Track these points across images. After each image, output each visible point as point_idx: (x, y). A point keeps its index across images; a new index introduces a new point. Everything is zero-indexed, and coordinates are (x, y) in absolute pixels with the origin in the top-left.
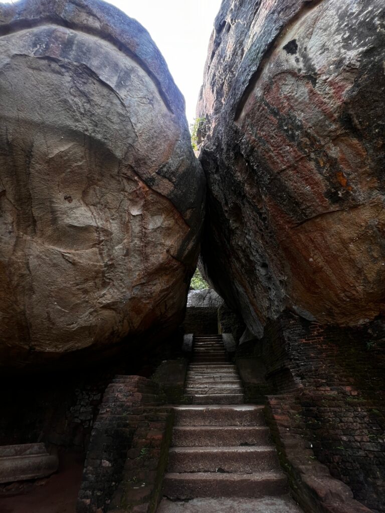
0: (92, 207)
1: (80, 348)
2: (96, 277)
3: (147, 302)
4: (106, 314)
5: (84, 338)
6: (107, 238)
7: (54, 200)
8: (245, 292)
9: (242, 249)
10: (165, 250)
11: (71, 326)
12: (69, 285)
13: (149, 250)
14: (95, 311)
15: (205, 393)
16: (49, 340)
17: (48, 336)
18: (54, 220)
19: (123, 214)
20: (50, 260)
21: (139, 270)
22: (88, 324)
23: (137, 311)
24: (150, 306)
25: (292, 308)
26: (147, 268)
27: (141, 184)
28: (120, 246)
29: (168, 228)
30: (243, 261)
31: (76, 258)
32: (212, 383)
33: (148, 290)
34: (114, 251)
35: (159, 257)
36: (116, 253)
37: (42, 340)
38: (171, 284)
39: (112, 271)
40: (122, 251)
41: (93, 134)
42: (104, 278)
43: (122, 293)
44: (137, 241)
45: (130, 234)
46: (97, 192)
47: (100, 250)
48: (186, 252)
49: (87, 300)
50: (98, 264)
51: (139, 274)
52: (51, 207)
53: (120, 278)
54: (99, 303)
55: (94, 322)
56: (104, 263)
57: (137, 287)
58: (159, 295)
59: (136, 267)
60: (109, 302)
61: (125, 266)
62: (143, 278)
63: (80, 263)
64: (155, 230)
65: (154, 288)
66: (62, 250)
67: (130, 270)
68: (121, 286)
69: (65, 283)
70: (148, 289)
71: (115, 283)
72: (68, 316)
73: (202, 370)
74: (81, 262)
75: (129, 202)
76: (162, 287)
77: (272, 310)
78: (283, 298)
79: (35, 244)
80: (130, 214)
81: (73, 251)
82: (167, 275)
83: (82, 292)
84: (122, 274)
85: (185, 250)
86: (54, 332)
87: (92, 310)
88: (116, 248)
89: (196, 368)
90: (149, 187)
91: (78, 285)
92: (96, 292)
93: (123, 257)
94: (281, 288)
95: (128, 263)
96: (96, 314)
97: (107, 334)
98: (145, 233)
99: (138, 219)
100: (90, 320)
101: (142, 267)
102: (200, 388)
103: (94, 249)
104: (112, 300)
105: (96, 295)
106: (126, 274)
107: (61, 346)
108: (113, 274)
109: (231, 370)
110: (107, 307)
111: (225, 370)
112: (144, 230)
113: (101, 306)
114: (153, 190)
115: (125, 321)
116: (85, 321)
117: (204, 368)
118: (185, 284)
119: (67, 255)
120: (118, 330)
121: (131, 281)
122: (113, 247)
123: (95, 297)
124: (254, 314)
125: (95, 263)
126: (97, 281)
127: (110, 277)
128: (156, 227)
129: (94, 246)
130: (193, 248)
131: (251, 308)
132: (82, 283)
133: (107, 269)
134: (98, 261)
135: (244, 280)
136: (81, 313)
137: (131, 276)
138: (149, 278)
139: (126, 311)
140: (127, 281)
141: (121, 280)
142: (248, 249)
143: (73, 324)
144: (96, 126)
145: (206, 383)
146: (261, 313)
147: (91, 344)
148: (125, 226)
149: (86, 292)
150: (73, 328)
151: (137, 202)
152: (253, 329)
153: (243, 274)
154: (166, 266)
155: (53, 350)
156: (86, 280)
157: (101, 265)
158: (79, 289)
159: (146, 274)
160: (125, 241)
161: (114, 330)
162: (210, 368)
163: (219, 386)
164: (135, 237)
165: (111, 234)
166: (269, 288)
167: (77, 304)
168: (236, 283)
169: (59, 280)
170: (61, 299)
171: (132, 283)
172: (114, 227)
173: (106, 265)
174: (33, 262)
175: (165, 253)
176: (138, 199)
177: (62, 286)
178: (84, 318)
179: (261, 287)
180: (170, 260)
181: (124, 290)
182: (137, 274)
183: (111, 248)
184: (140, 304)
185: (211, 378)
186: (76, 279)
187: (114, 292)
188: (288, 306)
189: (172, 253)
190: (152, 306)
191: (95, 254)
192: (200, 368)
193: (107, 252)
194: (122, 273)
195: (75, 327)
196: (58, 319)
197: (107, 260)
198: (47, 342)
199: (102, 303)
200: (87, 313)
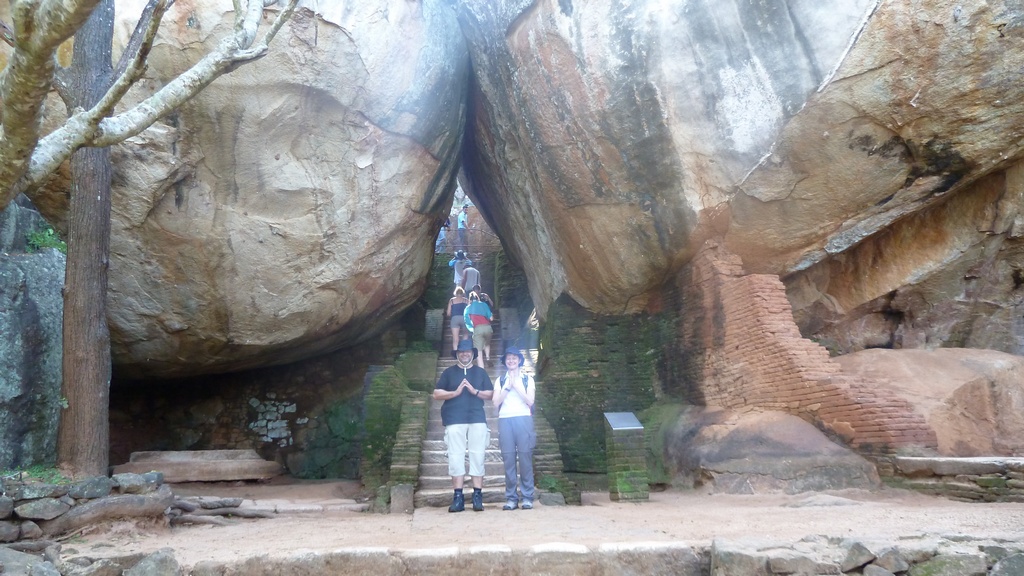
0: (305, 161)
1: (288, 340)
2: (312, 251)
3: (378, 276)
4: (324, 296)
5: (295, 326)
6: (326, 201)
7: (261, 162)
10: (403, 205)
11: (281, 312)
12: (279, 263)
13: (380, 209)
14: (311, 293)
16: (251, 330)
17: (250, 325)
18: (261, 186)
19: (348, 169)
20: (256, 234)
21: (369, 237)
22: (301, 309)
23: (365, 290)
24: (381, 281)
25: (568, 292)
26: (378, 232)
27: (371, 128)
28: (344, 209)
29: (408, 173)
31: (288, 230)
33: (380, 260)
34: (336, 217)
35: (396, 215)
36: (339, 219)
37: (243, 330)
38: (410, 246)
39: (333, 242)
40: (346, 215)
41: (314, 84)
42: (323, 252)
43: (346, 268)
44: (365, 201)
45: (356, 192)
46: (312, 142)
47: (317, 217)
48: (435, 199)
49: (300, 279)
50: (316, 235)
51: (368, 242)
52: (258, 171)
53: (344, 250)
54: (316, 282)
55: (309, 306)
56: (322, 232)
57: (365, 259)
58: (394, 265)
59: (365, 234)
60: (328, 281)
61: (350, 233)
62: (372, 246)
63: (292, 235)
64: (389, 181)
65: (387, 256)
66: (270, 221)
67: (356, 239)
68: (344, 260)
69: (275, 261)
70: (378, 259)
71: (337, 257)
72: (277, 300)
74: (294, 233)
75: (356, 152)
76: (398, 253)
77: (553, 289)
79: (237, 216)
80: (356, 167)
81: (282, 221)
82: (405, 236)
83: (294, 270)
84: (346, 245)
85: (431, 197)
86: (258, 320)
87: (306, 291)
88: (338, 212)
90: (382, 129)
91: (289, 262)
92: (312, 269)
93: (348, 223)
95: (354, 229)
96: (311, 296)
97: (324, 322)
98: (377, 187)
99: (368, 170)
100: (304, 305)
101: (372, 232)
103: (309, 215)
104: (333, 278)
105: (311, 273)
106: (352, 243)
107: (265, 337)
108: (334, 245)
110: (325, 287)
112: (374, 184)
113: (319, 286)
114: (387, 131)
115: (348, 303)
116: (298, 306)
119: (274, 225)
120: (337, 316)
121: (357, 252)
122: (334, 212)
123: (309, 275)
125: (312, 234)
126: (313, 255)
127: (330, 250)
128: (390, 175)
129: (309, 212)
130: (444, 190)
132: (293, 259)
133: (327, 240)
134: (315, 231)
136: (292, 297)
137: (358, 245)
138: (381, 246)
139: (350, 290)
140: (353, 252)
141: (344, 252)
143: (282, 309)
144: (319, 74)
147: (302, 334)
148: (351, 184)
149: (298, 269)
150: (283, 315)
151: (365, 151)
154: (405, 225)
155: (254, 342)
156: (300, 255)
157: (319, 236)
158: (290, 267)
159: (377, 240)
160: (350, 202)
161: (334, 315)
164: (363, 195)
165: (332, 195)
167: (287, 285)
168: (517, 236)
169: (267, 258)
170: (269, 280)
171: (359, 254)
172: (335, 185)
173: (325, 236)
174: (236, 238)
175: (404, 208)
176: (368, 147)
177: (270, 265)
178: (296, 302)
179: (543, 257)
180: (410, 218)
181: (349, 264)
182: (366, 242)
183: (331, 213)
184: (368, 280)
186: (287, 256)
187: (335, 268)
188: (566, 289)
189: (413, 207)
190: (384, 280)
191: (310, 222)
193: (327, 218)
194: (346, 243)
195: (284, 313)
196: (264, 305)
197: (326, 228)
198: (249, 333)
199: (319, 283)
200: (300, 295)
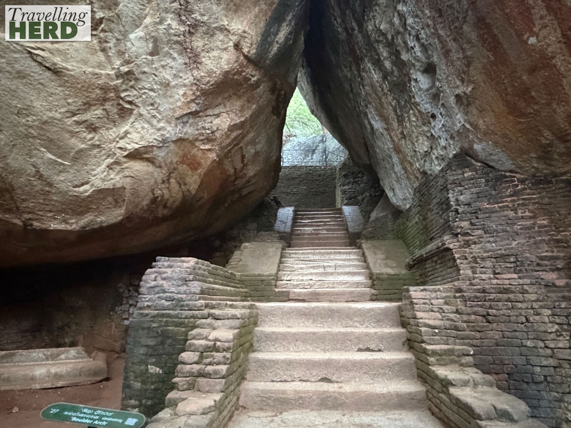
1: (104, 225)
2: (105, 100)
3: (207, 147)
4: (136, 168)
5: (108, 208)
6: (109, 14)
8: (387, 129)
9: (387, 39)
10: (231, 44)
11: (82, 189)
12: (58, 116)
13: (198, 43)
14: (117, 163)
15: (308, 287)
16: (50, 211)
17: (47, 205)
20: (9, 63)
21: (185, 86)
22: (108, 185)
23: (194, 165)
24: (213, 156)
25: (472, 148)
26: (198, 80)
28: (140, 33)
30: (388, 64)
31: (57, 60)
32: (321, 274)
33: (207, 125)
34: (129, 44)
35: (221, 58)
36: (134, 49)
37: (40, 211)
38: (248, 114)
39: (132, 87)
40: (144, 44)
42: (121, 102)
43: (159, 130)
45: (155, 4)
47: (100, 42)
48: (275, 48)
49: (98, 143)
50: (103, 72)
51: (185, 93)
53: (150, 101)
54: (120, 148)
55: (118, 182)
56: (113, 69)
57: (185, 119)
58: (228, 136)
60: (137, 146)
61: (156, 75)
62: (193, 101)
63: (68, 70)
65: (217, 121)
67: (166, 85)
68: (154, 117)
69: (50, 110)
70: (204, 124)
71: (143, 111)
72: (72, 171)
73: (306, 256)
74: (70, 67)
76: (232, 120)
77: (434, 157)
78: (458, 131)
82: (239, 97)
83: (86, 128)
84: (152, 93)
85: (271, 44)
86: (55, 198)
87: (110, 160)
88: (132, 36)
89: (296, 254)
91: (74, 115)
92: (111, 129)
93: (149, 57)
94: (456, 111)
95: (161, 70)
96: (118, 168)
97: (145, 203)
100: (111, 179)
101: (188, 78)
102: (303, 280)
104: (143, 143)
105: (113, 133)
106: (161, 92)
107: (73, 221)
108: (135, 93)
109: (352, 257)
110: (135, 155)
111: (344, 257)
113: (126, 153)
115: (172, 180)
116: (103, 180)
117: (308, 253)
118: (275, 117)
119: (37, 52)
120: (163, 196)
121: (171, 107)
122: (125, 35)
123: (110, 137)
124: (398, 168)
125: (97, 71)
126: (107, 106)
127: (130, 99)
130: (287, 39)
131: (395, 159)
133: (123, 83)
134: (100, 66)
135: (385, 105)
136: (94, 167)
137: (170, 97)
138: (206, 103)
139: (171, 163)
140: (165, 106)
141: (152, 105)
142: (399, 37)
143: (83, 184)
145: (311, 274)
146: (411, 164)
147: (121, 217)
149: (93, 128)
150: (86, 191)
152: (395, 195)
153: (385, 94)
154: (235, 77)
155: (62, 227)
156: (88, 105)
157: (109, 75)
158: (78, 123)
159: (198, 93)
160: (148, 20)
161: (156, 196)
162: (320, 253)
163: (331, 278)
164: (167, 10)
166: (433, 116)
167: (81, 150)
168: (371, 112)
169: (37, 104)
170: (51, 141)
171: (174, 110)
173: (119, 75)
175: (232, 49)
177: (45, 118)
178: (101, 175)
179: (417, 114)
181: (162, 124)
182: (181, 92)
183: (120, 37)
185: (319, 267)
186: (69, 104)
187: (143, 128)
188: (466, 145)
189: (245, 50)
190: (218, 156)
192: (303, 254)
193: (116, 46)
194: (152, 90)
195: (87, 190)
196: (55, 177)
197: (117, 63)
198: (49, 215)
199: (125, 149)
200: (103, 166)
